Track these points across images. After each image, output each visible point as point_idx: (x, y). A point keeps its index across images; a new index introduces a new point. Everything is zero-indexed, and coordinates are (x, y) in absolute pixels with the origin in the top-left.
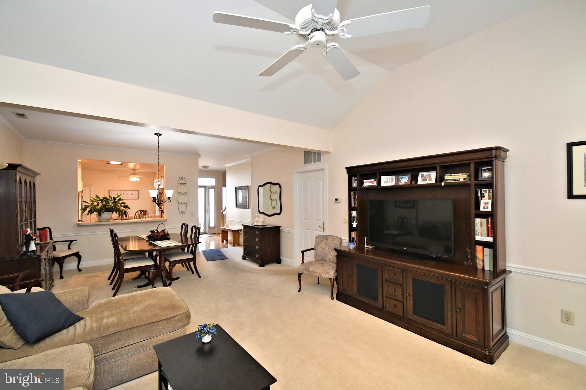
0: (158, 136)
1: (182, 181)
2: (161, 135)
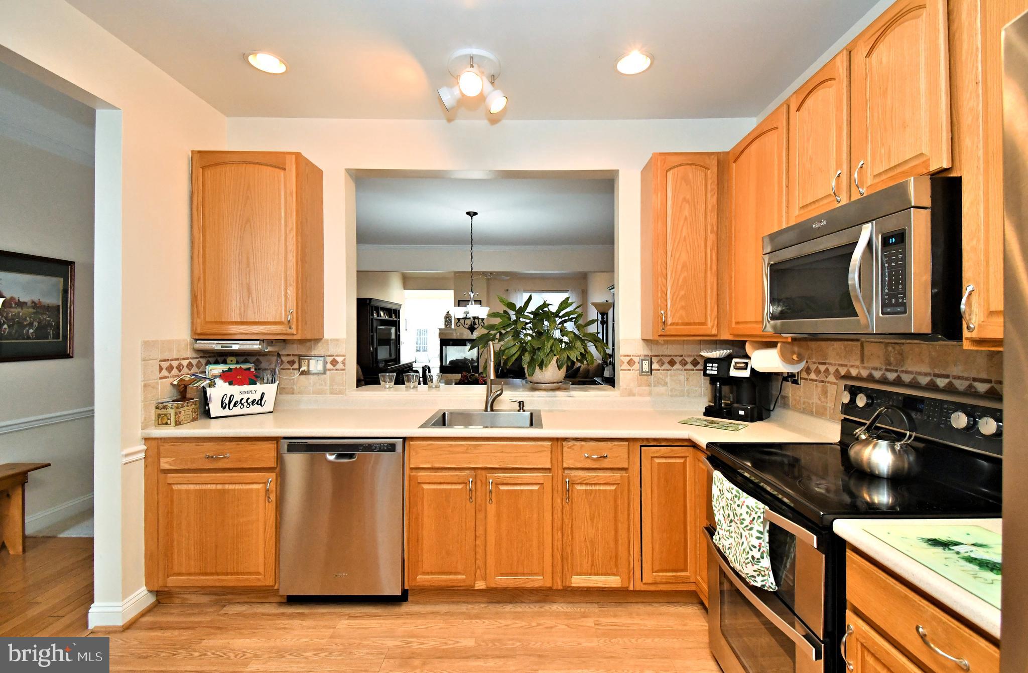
2: (475, 214)
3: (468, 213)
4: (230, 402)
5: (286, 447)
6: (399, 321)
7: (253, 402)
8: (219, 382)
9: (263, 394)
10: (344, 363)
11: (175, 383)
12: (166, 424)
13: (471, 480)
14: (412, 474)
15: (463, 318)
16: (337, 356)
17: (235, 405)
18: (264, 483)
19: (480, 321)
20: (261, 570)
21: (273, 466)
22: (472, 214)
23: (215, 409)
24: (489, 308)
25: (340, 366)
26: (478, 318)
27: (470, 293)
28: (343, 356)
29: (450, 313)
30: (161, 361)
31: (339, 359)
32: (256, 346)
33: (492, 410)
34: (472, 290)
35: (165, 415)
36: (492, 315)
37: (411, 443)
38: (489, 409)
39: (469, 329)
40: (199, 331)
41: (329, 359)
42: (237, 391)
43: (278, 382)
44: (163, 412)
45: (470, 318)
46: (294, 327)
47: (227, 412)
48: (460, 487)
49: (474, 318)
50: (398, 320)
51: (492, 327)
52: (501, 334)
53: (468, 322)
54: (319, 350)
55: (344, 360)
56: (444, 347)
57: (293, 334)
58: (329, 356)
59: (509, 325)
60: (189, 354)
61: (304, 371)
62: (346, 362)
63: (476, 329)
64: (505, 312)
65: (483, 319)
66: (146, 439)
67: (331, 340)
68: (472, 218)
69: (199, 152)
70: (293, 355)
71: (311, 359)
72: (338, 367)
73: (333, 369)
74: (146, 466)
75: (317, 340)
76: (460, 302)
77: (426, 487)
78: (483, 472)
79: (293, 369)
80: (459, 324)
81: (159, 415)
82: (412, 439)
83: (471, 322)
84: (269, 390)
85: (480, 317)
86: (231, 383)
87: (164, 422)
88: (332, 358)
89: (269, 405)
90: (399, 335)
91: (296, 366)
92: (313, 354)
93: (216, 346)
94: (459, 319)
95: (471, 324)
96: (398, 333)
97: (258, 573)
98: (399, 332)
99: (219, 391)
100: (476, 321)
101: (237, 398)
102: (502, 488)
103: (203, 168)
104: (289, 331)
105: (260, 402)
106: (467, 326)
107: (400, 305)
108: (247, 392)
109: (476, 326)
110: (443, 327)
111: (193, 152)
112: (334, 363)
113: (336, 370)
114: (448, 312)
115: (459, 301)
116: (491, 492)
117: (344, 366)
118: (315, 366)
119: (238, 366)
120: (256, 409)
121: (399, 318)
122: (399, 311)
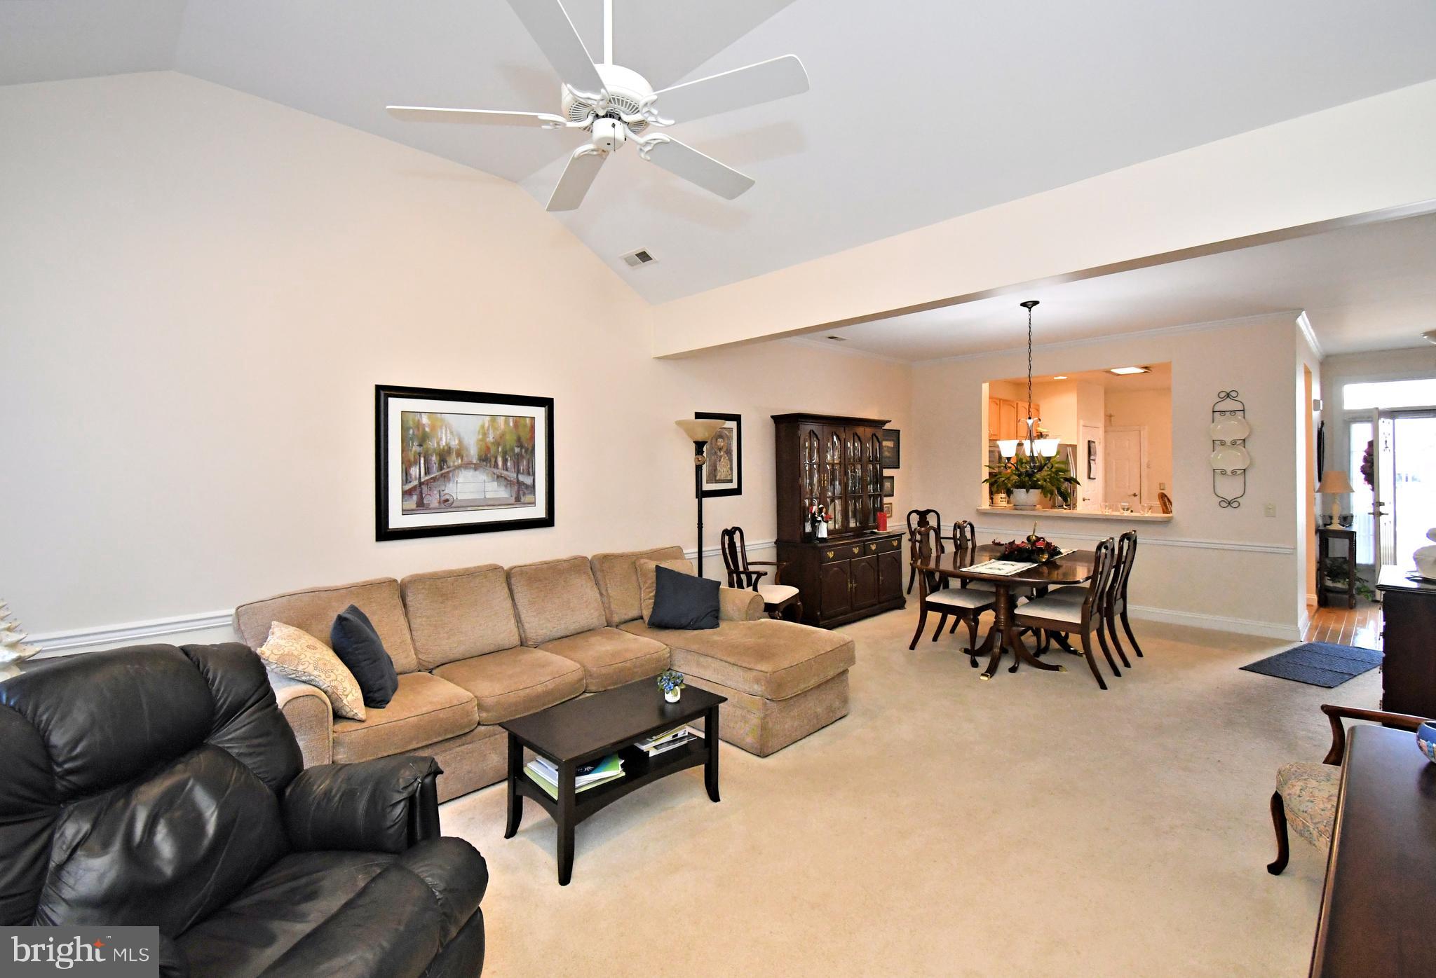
0: (1030, 308)
1: (1228, 405)
2: (1036, 303)
3: (1024, 305)
22: (1027, 305)
68: (1030, 311)
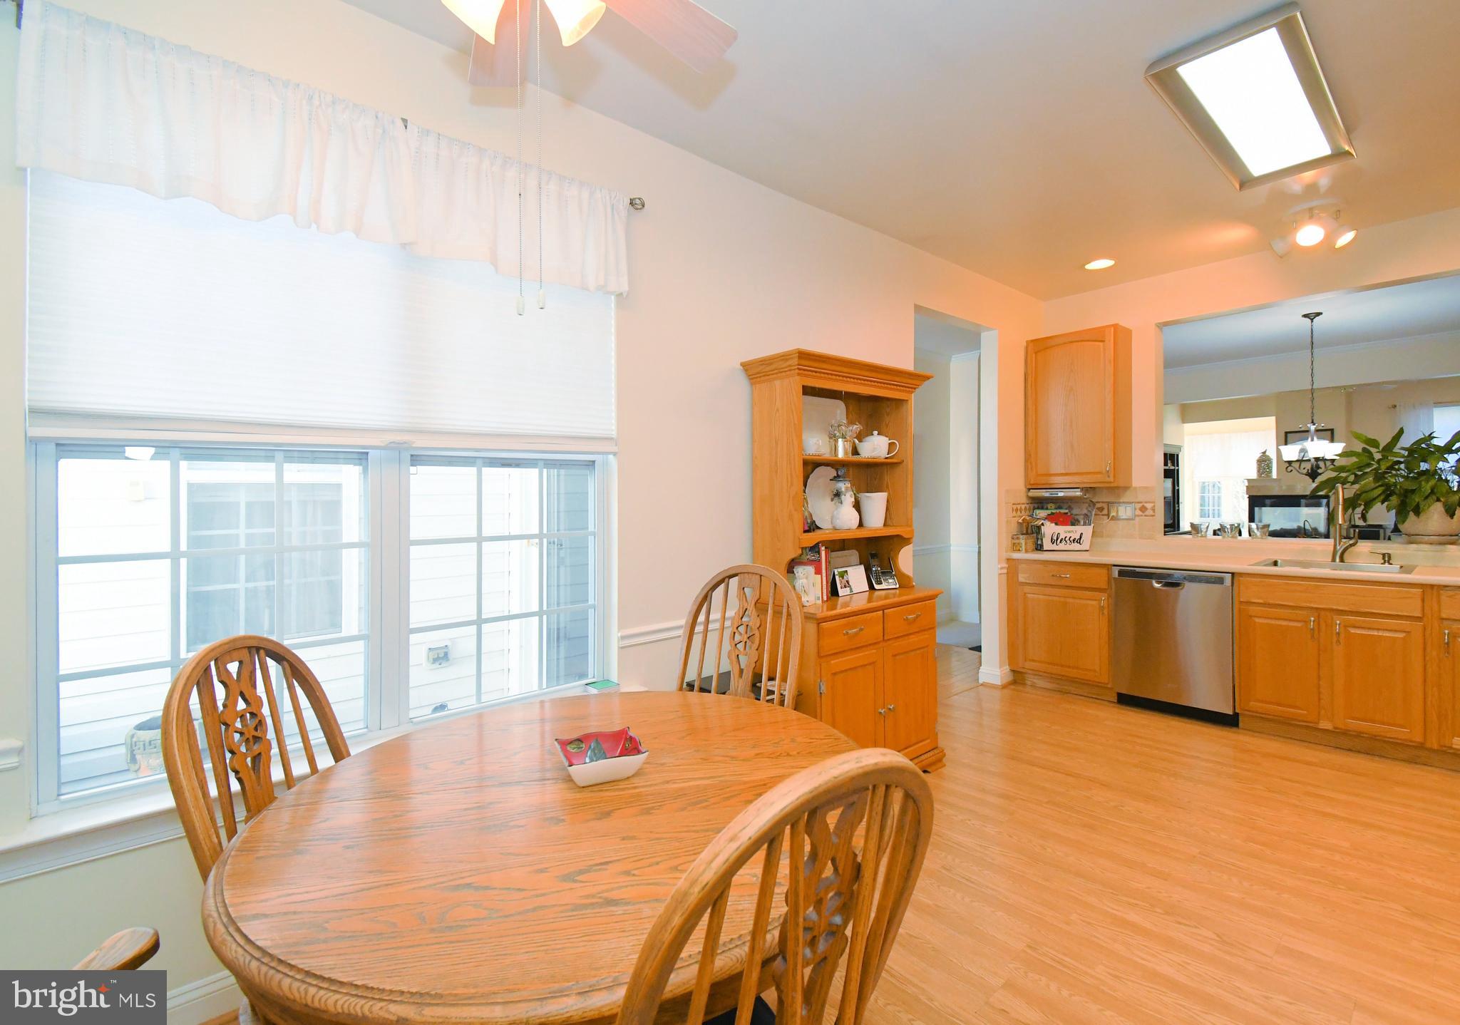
0: (1312, 320)
3: (1305, 316)
4: (1057, 539)
5: (1117, 573)
6: (1178, 470)
7: (1074, 541)
8: (1047, 523)
9: (1082, 534)
10: (1154, 510)
11: (1020, 521)
12: (1019, 550)
13: (1312, 619)
14: (1242, 607)
15: (1297, 461)
16: (1146, 502)
17: (1060, 542)
18: (1099, 600)
19: (1328, 463)
20: (1098, 669)
21: (1105, 587)
22: (1311, 317)
23: (1047, 545)
24: (1344, 444)
25: (1149, 512)
26: (1324, 460)
27: (1309, 425)
28: (1154, 502)
29: (1267, 454)
30: (1013, 504)
31: (1149, 506)
32: (1078, 493)
33: (1342, 560)
34: (1313, 420)
35: (1019, 543)
36: (1344, 454)
37: (1241, 578)
38: (1338, 560)
39: (1308, 474)
40: (1032, 482)
41: (1139, 506)
42: (1063, 530)
43: (1093, 525)
44: (1017, 541)
45: (1309, 460)
46: (1112, 475)
47: (1054, 547)
48: (1299, 625)
49: (1317, 459)
50: (1177, 468)
51: (1341, 469)
52: (1356, 476)
53: (1308, 466)
54: (1127, 497)
55: (1154, 506)
56: (1256, 509)
57: (1111, 482)
58: (1138, 503)
59: (1369, 465)
60: (1024, 500)
61: (1113, 516)
62: (1156, 508)
63: (1320, 474)
64: (1364, 449)
65: (1333, 461)
66: (1008, 560)
67: (1140, 487)
68: (1312, 323)
69: (1032, 341)
70: (1103, 502)
71: (1120, 506)
72: (1147, 513)
73: (1142, 516)
74: (1008, 580)
75: (1126, 488)
76: (1289, 435)
77: (1257, 620)
78: (1328, 614)
79: (1103, 515)
80: (1290, 469)
81: (1014, 544)
82: (1241, 574)
83: (1312, 466)
84: (1087, 531)
85: (1327, 457)
86: (1056, 524)
87: (1018, 549)
88: (1141, 505)
89: (1086, 544)
90: (1178, 490)
91: (1105, 512)
92: (1121, 501)
93: (1046, 494)
94: (1290, 463)
95: (1312, 468)
96: (1177, 488)
97: (1095, 671)
98: (1178, 486)
99: (1049, 529)
100: (1321, 464)
101: (1062, 536)
102: (1353, 631)
103: (1036, 353)
104: (1107, 479)
105: (1079, 541)
106: (1305, 471)
107: (1180, 448)
108: (1069, 532)
109: (1320, 471)
110: (1253, 475)
111: (1027, 342)
112: (1143, 509)
113: (1145, 516)
114: (1264, 453)
115: (1286, 433)
116: (1338, 634)
117: (1154, 512)
118: (1124, 512)
119: (1058, 511)
120: (1076, 546)
121: (1178, 466)
122: (1178, 455)
